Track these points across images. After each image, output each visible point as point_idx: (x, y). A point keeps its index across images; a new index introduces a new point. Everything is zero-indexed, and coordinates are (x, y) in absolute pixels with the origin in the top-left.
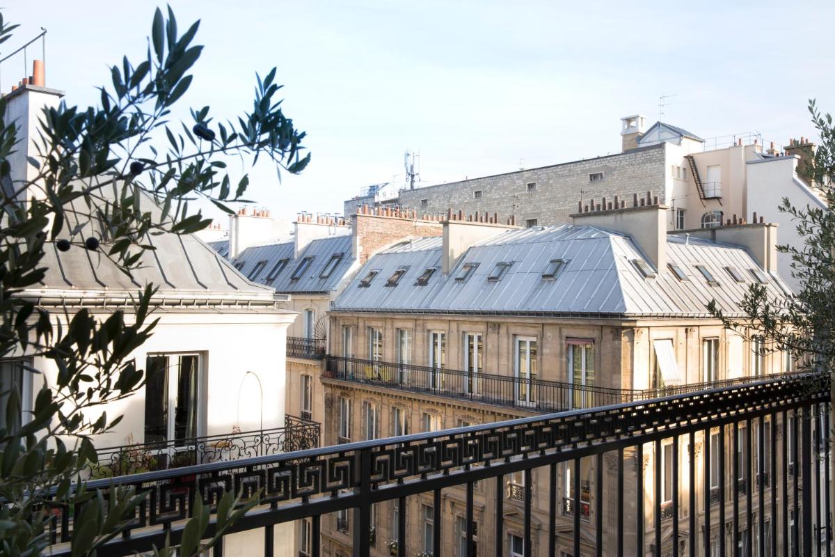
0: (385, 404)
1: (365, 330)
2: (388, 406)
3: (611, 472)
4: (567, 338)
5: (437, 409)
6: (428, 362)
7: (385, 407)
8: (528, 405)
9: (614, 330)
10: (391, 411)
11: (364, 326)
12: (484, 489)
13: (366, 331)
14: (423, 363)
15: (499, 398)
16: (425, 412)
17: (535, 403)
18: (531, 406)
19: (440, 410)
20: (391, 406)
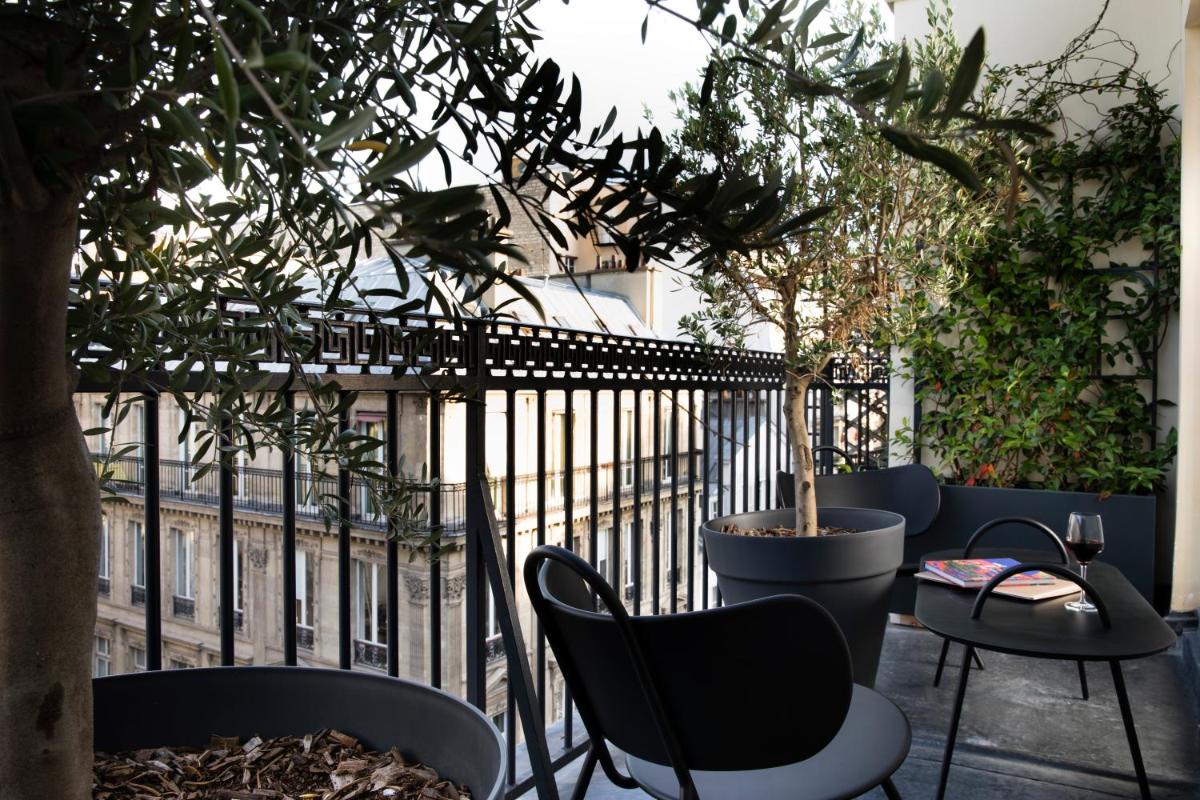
0: (118, 517)
1: (91, 408)
2: (123, 518)
3: (414, 601)
4: (358, 412)
5: (188, 521)
6: (178, 453)
7: (119, 521)
8: (308, 511)
9: (417, 399)
10: (127, 527)
11: (90, 402)
12: (252, 633)
13: (93, 410)
14: (171, 455)
15: (270, 502)
16: (173, 526)
17: (317, 508)
18: (312, 512)
19: (192, 523)
20: (127, 518)
